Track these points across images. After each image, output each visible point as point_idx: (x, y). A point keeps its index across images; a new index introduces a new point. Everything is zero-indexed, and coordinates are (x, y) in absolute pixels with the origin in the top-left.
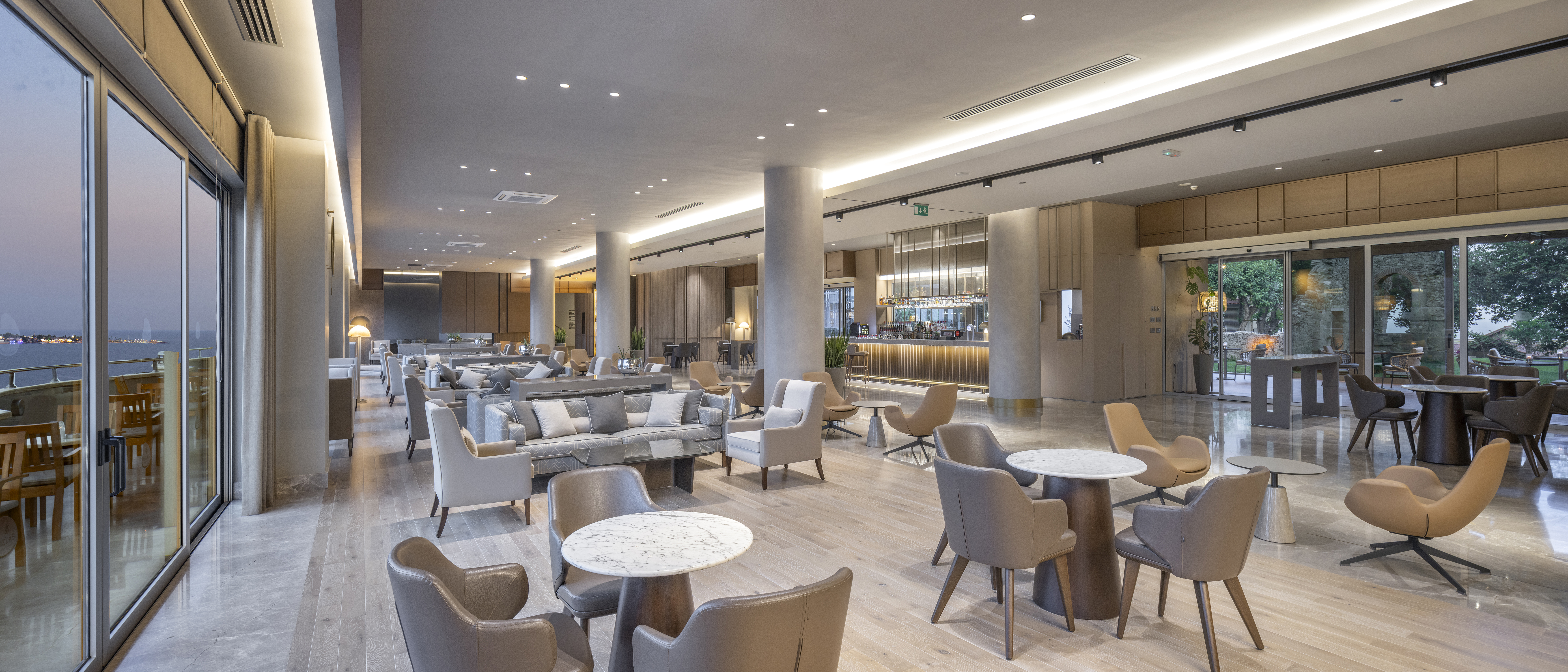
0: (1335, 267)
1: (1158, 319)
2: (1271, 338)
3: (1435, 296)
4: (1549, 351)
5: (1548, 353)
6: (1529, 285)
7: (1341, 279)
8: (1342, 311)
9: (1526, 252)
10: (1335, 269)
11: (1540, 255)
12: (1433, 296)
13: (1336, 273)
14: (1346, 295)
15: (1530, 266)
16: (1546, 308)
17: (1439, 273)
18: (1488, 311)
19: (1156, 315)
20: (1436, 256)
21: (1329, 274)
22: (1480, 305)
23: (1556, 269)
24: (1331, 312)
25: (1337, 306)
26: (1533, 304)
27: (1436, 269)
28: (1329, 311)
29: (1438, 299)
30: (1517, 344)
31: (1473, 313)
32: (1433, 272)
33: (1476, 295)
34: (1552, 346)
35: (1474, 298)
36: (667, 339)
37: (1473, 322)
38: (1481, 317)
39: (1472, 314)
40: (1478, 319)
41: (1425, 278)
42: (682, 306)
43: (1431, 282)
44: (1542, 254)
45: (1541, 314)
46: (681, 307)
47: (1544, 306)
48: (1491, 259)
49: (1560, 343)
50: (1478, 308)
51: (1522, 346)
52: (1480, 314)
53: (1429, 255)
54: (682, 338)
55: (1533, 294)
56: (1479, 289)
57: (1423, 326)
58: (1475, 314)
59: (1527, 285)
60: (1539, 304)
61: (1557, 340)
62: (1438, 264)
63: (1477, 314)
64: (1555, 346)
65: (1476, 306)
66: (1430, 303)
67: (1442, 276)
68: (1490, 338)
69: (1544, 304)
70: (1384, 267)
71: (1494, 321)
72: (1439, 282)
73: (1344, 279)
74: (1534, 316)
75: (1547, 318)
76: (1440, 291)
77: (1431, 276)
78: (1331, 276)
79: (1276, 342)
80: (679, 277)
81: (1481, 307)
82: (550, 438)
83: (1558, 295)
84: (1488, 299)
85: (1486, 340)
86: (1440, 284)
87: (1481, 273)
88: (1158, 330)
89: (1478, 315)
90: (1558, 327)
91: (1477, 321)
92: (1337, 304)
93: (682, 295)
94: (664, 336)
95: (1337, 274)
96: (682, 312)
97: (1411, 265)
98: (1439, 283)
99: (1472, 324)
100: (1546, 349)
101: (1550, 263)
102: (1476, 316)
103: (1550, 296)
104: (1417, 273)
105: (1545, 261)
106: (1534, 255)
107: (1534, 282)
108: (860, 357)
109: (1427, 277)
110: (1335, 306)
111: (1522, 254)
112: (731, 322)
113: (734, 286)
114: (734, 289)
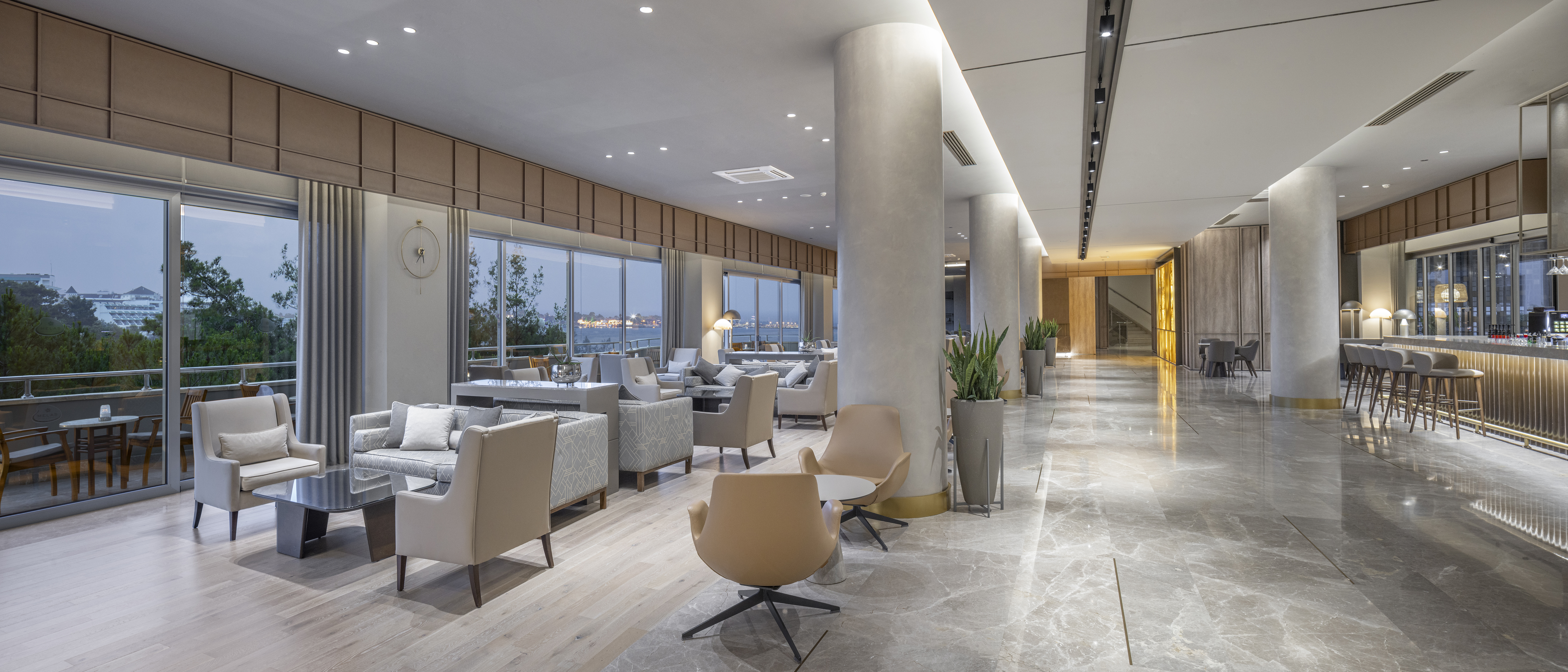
36: (1224, 334)
42: (1254, 285)
46: (1252, 288)
54: (1254, 334)
80: (1247, 243)
82: (406, 449)
93: (1254, 269)
94: (1218, 330)
96: (1254, 294)
108: (1466, 381)
112: (1352, 308)
113: (1359, 249)
114: (1360, 254)
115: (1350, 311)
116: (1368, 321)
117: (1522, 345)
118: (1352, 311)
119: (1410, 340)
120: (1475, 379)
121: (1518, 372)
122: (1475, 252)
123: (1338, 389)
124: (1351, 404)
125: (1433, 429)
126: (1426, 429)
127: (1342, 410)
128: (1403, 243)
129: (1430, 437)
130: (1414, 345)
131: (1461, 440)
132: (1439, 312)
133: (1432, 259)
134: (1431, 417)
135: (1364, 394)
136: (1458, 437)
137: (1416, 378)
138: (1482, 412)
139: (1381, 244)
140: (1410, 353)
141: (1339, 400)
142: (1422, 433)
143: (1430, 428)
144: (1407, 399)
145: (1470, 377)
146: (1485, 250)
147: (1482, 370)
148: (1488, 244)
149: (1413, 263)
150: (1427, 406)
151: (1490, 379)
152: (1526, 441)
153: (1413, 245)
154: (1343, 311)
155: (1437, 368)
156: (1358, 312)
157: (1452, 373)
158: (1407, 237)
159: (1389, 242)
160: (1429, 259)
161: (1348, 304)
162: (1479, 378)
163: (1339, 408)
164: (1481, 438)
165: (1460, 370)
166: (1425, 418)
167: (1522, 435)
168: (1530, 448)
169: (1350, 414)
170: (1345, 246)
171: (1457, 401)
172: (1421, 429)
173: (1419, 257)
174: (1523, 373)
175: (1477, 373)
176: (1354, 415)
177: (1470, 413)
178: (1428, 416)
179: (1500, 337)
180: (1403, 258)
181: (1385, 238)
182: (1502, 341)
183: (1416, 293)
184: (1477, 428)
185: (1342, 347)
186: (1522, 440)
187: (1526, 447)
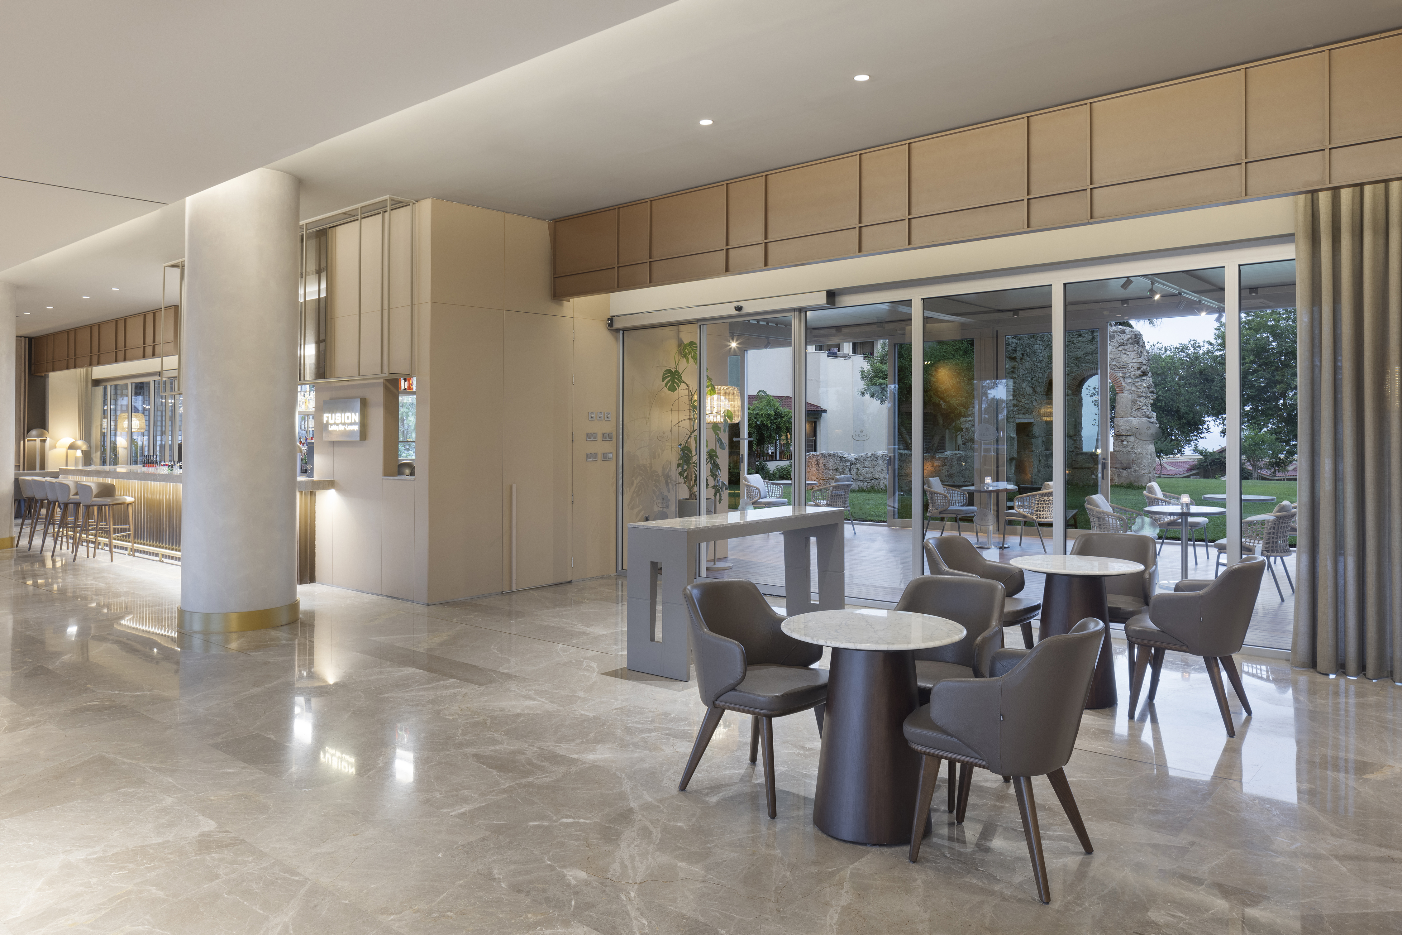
0: (1022, 364)
1: (607, 437)
2: (937, 460)
3: (1141, 404)
4: (1277, 468)
5: (1275, 471)
6: (1256, 393)
7: (1030, 379)
8: (1031, 423)
9: (1253, 355)
10: (1020, 366)
11: (1267, 359)
12: (1139, 403)
13: (1022, 372)
14: (1036, 401)
15: (1258, 371)
16: (1273, 419)
17: (1144, 374)
18: (1217, 423)
19: (600, 428)
20: (1141, 352)
21: (1013, 372)
22: (1208, 417)
23: (1282, 375)
24: (1015, 424)
25: (1023, 416)
26: (1261, 415)
27: (1142, 369)
28: (1013, 422)
29: (1144, 408)
30: (1246, 461)
31: (1202, 425)
32: (1139, 372)
33: (1205, 405)
34: (1279, 462)
35: (1202, 408)
37: (1202, 436)
38: (1210, 430)
39: (1201, 427)
40: (1207, 432)
41: (1130, 381)
43: (1136, 386)
44: (1268, 358)
45: (1268, 427)
47: (1272, 417)
48: (1219, 363)
49: (1286, 459)
50: (1206, 419)
51: (1249, 463)
52: (1208, 426)
53: (1134, 351)
55: (1262, 404)
56: (1207, 397)
57: (1128, 442)
58: (1204, 427)
59: (1255, 394)
60: (1266, 416)
61: (1283, 455)
62: (1144, 363)
63: (1205, 426)
64: (1282, 463)
65: (1204, 417)
66: (1136, 413)
67: (1149, 379)
68: (1221, 455)
69: (1271, 415)
70: (1084, 365)
71: (1222, 435)
72: (1145, 385)
73: (1034, 379)
74: (1261, 429)
75: (1272, 432)
76: (1146, 397)
77: (1137, 377)
78: (1014, 375)
79: (943, 466)
81: (1209, 419)
83: (1284, 404)
84: (1216, 409)
85: (1217, 456)
86: (1147, 389)
87: (1209, 378)
88: (604, 456)
89: (1207, 427)
90: (1284, 441)
91: (1206, 435)
92: (1024, 414)
95: (1024, 372)
97: (1114, 363)
98: (1145, 387)
99: (1201, 438)
100: (1273, 466)
101: (1277, 369)
102: (1205, 429)
103: (1277, 406)
104: (1121, 374)
105: (1272, 366)
106: (1262, 359)
107: (1260, 389)
108: (118, 507)
109: (1132, 378)
110: (1020, 416)
111: (1249, 357)
112: (39, 436)
113: (47, 371)
114: (48, 377)
115: (35, 440)
116: (54, 451)
117: (162, 472)
118: (38, 440)
119: (82, 471)
120: (128, 505)
121: (158, 497)
122: (148, 383)
123: (11, 527)
124: (24, 542)
125: (94, 556)
126: (88, 557)
127: (15, 549)
128: (90, 369)
129: (90, 564)
130: (84, 476)
131: (114, 563)
132: (122, 442)
133: (116, 386)
134: (93, 546)
135: (36, 529)
136: (112, 560)
137: (82, 509)
138: (132, 536)
139: (68, 368)
140: (77, 483)
141: (12, 539)
142: (84, 561)
143: (91, 555)
144: (74, 530)
145: (123, 503)
146: (157, 382)
147: (132, 497)
148: (157, 378)
149: (100, 390)
150: (90, 535)
151: (140, 504)
152: (160, 555)
153: (99, 372)
154: (28, 440)
155: (98, 497)
156: (44, 441)
157: (109, 500)
158: (91, 364)
159: (75, 367)
160: (113, 387)
161: (34, 432)
162: (131, 504)
163: (12, 547)
164: (131, 558)
165: (117, 497)
166: (87, 546)
167: (158, 551)
168: (163, 562)
169: (22, 552)
170: (33, 367)
171: (112, 527)
172: (84, 557)
173: (104, 384)
174: (161, 497)
175: (129, 499)
176: (25, 552)
177: (123, 536)
178: (90, 545)
179: (151, 466)
180: (90, 384)
181: (72, 362)
182: (152, 470)
183: (101, 421)
184: (129, 550)
185: (17, 481)
186: (157, 555)
187: (160, 561)
